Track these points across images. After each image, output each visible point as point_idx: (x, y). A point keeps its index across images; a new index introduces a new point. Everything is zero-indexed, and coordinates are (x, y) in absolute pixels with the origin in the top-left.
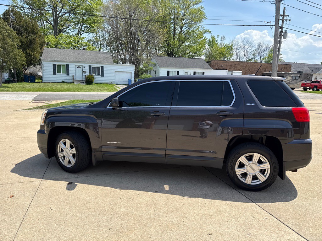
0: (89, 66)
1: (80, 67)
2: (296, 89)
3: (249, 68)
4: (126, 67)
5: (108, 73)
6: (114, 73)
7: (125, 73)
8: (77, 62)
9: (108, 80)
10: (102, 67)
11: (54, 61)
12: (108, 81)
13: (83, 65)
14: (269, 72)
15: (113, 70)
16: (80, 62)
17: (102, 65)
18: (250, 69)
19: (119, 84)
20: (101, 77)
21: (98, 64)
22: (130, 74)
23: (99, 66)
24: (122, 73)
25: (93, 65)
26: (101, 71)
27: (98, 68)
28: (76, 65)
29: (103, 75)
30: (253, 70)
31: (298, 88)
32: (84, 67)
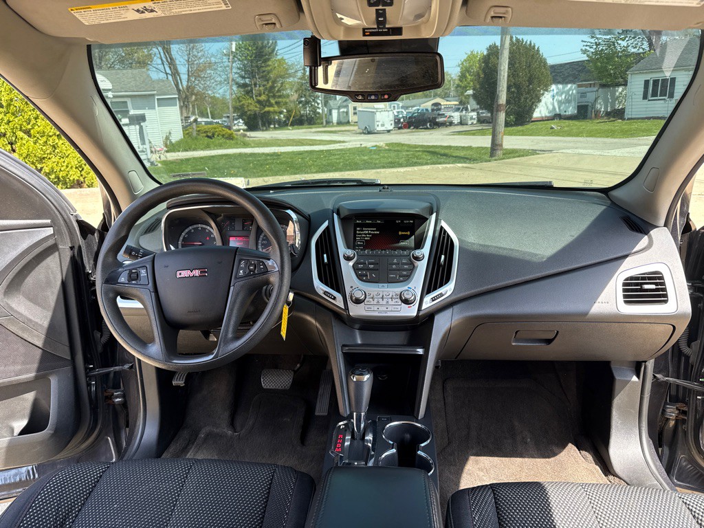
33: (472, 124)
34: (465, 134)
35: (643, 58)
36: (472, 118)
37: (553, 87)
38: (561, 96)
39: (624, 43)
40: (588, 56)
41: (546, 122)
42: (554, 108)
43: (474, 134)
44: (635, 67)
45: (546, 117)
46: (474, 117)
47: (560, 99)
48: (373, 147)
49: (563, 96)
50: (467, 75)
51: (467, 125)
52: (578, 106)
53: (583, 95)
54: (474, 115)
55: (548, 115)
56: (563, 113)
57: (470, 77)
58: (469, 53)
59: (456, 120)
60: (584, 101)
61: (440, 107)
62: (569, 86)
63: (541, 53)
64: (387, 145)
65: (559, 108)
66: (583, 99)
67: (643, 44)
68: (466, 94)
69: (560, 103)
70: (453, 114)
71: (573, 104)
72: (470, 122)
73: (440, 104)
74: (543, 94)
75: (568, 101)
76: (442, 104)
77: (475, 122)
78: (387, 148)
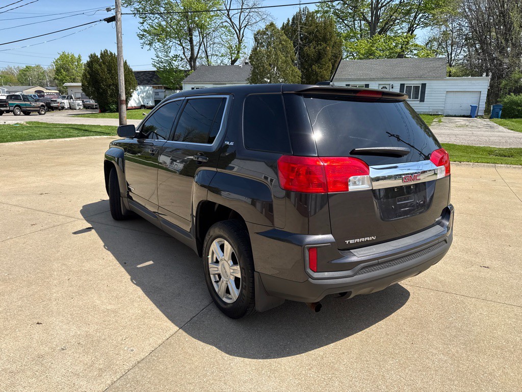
0: (401, 84)
1: (385, 87)
4: (470, 81)
5: (433, 95)
6: (445, 95)
7: (469, 94)
8: (382, 79)
9: (430, 108)
10: (424, 85)
11: (348, 81)
12: (431, 110)
13: (391, 83)
15: (442, 90)
16: (387, 79)
17: (424, 82)
19: (451, 114)
20: (418, 102)
21: (418, 80)
22: (477, 95)
23: (418, 83)
24: (460, 94)
25: (407, 83)
26: (421, 92)
27: (417, 88)
28: (379, 84)
29: (422, 100)
32: (392, 88)
33: (80, 109)
34: (81, 117)
35: (189, 75)
36: (79, 105)
37: (138, 88)
38: (143, 94)
39: (176, 63)
40: (157, 68)
41: (136, 110)
42: (140, 102)
43: (88, 117)
44: (186, 79)
45: (135, 107)
46: (80, 104)
47: (143, 95)
48: (15, 124)
49: (145, 94)
50: (62, 71)
51: (76, 109)
52: (155, 101)
53: (157, 94)
54: (80, 102)
55: (136, 105)
56: (146, 105)
57: (64, 73)
58: (62, 53)
59: (67, 106)
60: (158, 98)
61: (42, 94)
62: (147, 87)
63: (128, 64)
64: (27, 123)
65: (143, 102)
66: (157, 96)
67: (186, 66)
68: (64, 85)
69: (143, 98)
70: (63, 101)
71: (151, 99)
72: (78, 108)
73: (43, 92)
74: (133, 92)
75: (148, 97)
76: (44, 91)
77: (82, 107)
78: (28, 125)
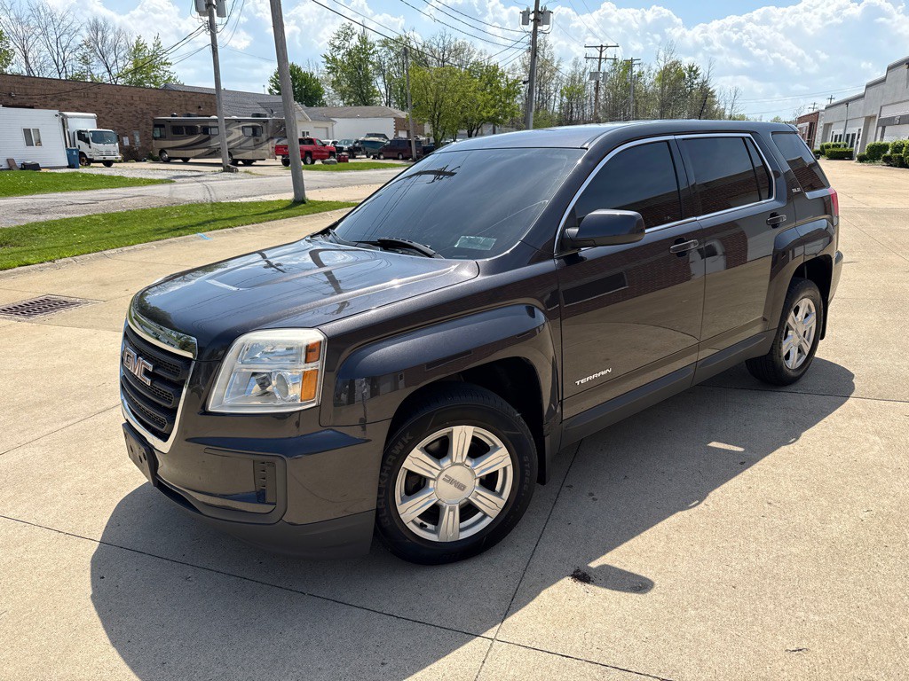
2: (258, 163)
3: (106, 103)
14: (173, 116)
18: (109, 106)
30: (120, 110)
31: (264, 160)
